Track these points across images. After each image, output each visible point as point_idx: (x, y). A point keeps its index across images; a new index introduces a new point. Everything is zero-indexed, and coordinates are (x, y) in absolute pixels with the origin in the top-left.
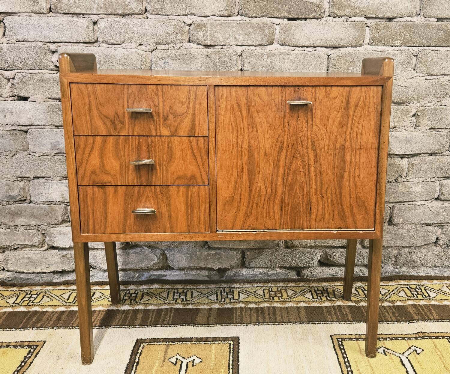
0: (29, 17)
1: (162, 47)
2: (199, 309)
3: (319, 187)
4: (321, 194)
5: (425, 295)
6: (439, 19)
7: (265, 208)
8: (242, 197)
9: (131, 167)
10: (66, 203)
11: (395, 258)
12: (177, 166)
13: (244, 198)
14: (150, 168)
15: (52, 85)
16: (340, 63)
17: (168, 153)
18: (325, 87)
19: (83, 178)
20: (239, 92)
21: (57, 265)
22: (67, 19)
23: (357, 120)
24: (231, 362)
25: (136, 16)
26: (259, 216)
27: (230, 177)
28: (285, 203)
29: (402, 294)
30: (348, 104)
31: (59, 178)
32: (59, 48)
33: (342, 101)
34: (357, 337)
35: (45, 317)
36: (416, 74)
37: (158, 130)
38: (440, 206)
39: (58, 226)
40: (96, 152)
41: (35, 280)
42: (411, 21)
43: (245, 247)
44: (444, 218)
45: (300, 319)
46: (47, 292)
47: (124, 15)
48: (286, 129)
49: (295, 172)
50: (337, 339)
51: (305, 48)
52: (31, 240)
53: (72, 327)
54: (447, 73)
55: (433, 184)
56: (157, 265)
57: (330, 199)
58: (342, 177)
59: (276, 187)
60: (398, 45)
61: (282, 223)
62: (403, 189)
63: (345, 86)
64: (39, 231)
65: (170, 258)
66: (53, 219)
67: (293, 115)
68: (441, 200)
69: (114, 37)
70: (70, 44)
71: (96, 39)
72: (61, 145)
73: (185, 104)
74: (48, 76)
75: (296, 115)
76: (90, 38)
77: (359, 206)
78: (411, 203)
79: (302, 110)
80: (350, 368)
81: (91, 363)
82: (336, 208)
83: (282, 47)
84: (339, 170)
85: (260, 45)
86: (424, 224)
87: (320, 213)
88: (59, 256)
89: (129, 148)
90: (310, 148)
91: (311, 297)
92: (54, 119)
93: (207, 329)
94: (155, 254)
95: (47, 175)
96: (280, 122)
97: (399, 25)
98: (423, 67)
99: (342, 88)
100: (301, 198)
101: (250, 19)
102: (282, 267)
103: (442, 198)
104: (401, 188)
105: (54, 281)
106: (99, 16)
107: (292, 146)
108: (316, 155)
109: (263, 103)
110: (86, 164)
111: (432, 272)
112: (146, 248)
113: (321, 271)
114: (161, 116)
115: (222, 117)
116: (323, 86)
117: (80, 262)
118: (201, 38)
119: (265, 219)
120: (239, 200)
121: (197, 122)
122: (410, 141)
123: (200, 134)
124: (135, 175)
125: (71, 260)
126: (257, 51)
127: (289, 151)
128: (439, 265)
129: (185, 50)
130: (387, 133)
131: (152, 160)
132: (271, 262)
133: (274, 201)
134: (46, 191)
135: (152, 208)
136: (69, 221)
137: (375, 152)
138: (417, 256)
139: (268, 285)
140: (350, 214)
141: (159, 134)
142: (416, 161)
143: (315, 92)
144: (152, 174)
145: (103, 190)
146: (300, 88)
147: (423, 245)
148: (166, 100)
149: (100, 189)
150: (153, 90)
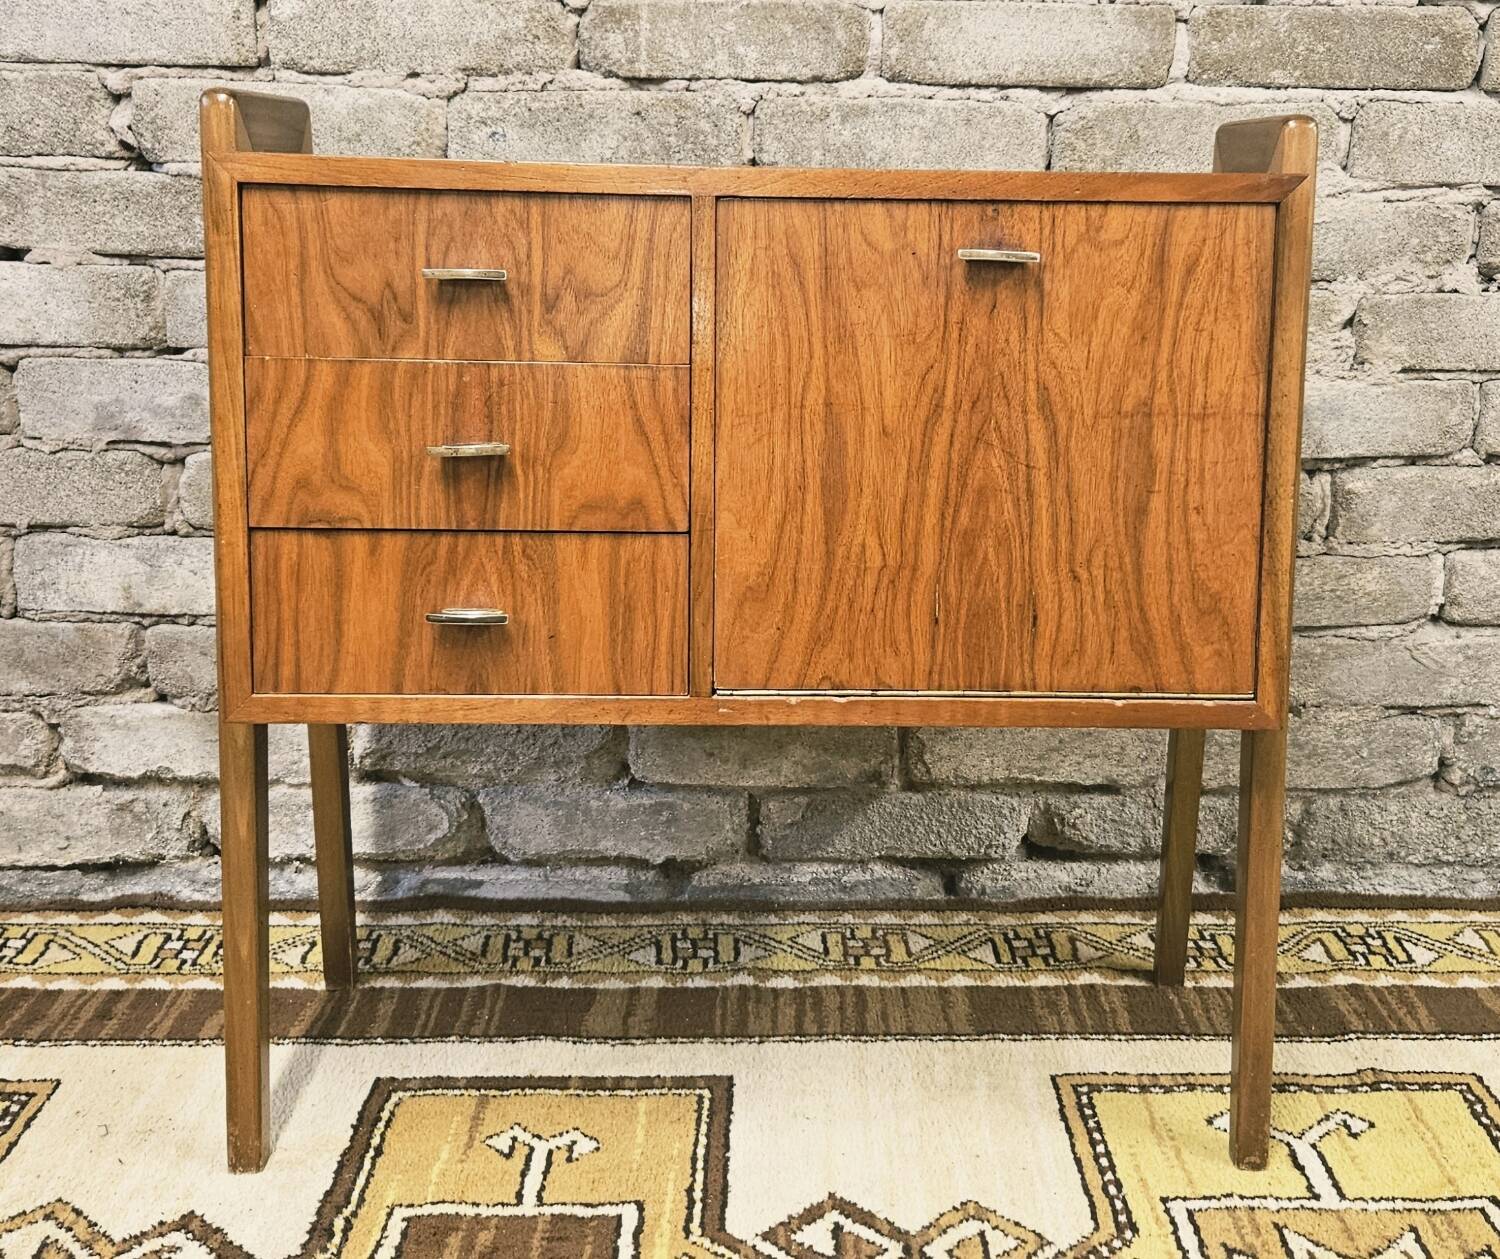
1: (487, 83)
2: (594, 992)
3: (1064, 545)
4: (1072, 571)
5: (1395, 958)
7: (880, 615)
8: (802, 575)
9: (431, 467)
10: (137, 619)
11: (1293, 831)
12: (584, 467)
13: (809, 579)
14: (493, 473)
15: (108, 208)
16: (1090, 141)
17: (554, 420)
18: (1084, 207)
19: (266, 503)
20: (796, 221)
21: (95, 841)
23: (1193, 319)
24: (701, 1151)
26: (859, 644)
27: (759, 505)
28: (947, 600)
29: (1316, 952)
30: (1161, 263)
31: (119, 528)
32: (135, 83)
33: (1142, 254)
34: (1146, 1081)
35: (57, 1009)
36: (1350, 183)
37: (525, 343)
38: (1449, 642)
39: (108, 698)
40: (315, 416)
41: (16, 892)
42: (1328, 4)
43: (761, 783)
44: (1462, 687)
45: (950, 1026)
46: (62, 932)
48: (953, 346)
49: (981, 491)
50: (1075, 1088)
51: (971, 91)
52: (11, 749)
53: (151, 1040)
54: (1458, 181)
55: (1421, 564)
56: (449, 846)
57: (1100, 588)
58: (1142, 511)
59: (917, 544)
60: (1286, 82)
61: (936, 668)
62: (1316, 582)
63: (1151, 204)
64: (39, 716)
65: (496, 821)
66: (91, 675)
67: (977, 296)
68: (1452, 623)
69: (324, 48)
70: (173, 71)
71: (262, 54)
72: (129, 415)
73: (616, 257)
74: (98, 178)
75: (986, 298)
76: (243, 50)
77: (1202, 613)
78: (1347, 631)
79: (1008, 282)
80: (1114, 1173)
81: (259, 1169)
82: (1123, 616)
83: (893, 87)
84: (1132, 488)
85: (816, 79)
86: (1392, 708)
87: (1067, 636)
88: (106, 809)
89: (424, 403)
90: (1034, 409)
91: (991, 959)
92: (111, 326)
93: (621, 1051)
94: (441, 806)
95: (76, 519)
96: (932, 320)
97: (1289, 18)
98: (1374, 158)
99: (1143, 211)
100: (1002, 583)
102: (890, 860)
103: (1456, 614)
104: (1308, 579)
105: (85, 897)
107: (974, 403)
108: (1053, 435)
109: (876, 257)
110: (281, 455)
111: (1425, 884)
112: (413, 784)
113: (1032, 875)
114: (537, 297)
115: (737, 301)
116: (1079, 202)
117: (238, 802)
118: (616, 55)
119: (879, 652)
120: (790, 587)
121: (655, 321)
122: (1335, 413)
123: (665, 358)
124: (440, 496)
125: (147, 821)
126: (806, 98)
127: (961, 418)
128: (1451, 859)
129: (563, 94)
130: (1296, 363)
131: (502, 441)
132: (853, 840)
133: (911, 589)
134: (73, 573)
135: (493, 607)
136: (147, 684)
137: (1253, 426)
138: (1371, 824)
139: (841, 920)
140: (1170, 639)
141: (528, 355)
142: (1359, 484)
143: (1050, 223)
144: (498, 493)
145: (333, 543)
146: (1001, 207)
147: (1392, 785)
148: (553, 243)
149: (324, 541)
150: (512, 211)
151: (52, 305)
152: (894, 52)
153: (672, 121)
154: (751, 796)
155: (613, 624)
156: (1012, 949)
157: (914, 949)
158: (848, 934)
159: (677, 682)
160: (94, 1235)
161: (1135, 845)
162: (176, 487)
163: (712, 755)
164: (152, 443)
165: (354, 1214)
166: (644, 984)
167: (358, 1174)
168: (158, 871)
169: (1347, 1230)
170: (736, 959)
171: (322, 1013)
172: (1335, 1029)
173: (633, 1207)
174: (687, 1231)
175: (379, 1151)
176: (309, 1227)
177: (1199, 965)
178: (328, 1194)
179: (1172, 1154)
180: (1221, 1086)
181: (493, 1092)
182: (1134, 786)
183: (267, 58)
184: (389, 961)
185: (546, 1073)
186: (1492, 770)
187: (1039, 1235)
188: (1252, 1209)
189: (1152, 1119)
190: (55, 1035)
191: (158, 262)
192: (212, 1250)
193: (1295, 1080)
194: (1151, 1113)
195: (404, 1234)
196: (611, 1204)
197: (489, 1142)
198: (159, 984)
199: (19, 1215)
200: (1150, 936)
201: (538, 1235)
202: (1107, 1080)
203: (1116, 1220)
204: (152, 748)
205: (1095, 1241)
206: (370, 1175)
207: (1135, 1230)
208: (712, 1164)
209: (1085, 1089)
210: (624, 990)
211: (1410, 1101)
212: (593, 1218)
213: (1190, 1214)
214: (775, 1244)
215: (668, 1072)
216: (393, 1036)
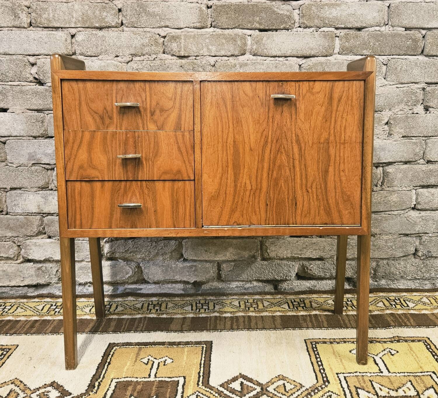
0: (10, 31)
1: (138, 58)
2: (173, 318)
3: (304, 182)
4: (307, 189)
5: (404, 305)
6: (407, 29)
7: (251, 203)
8: (228, 192)
10: (42, 215)
11: (374, 271)
12: (163, 161)
13: (230, 193)
14: (137, 163)
15: (31, 96)
17: (154, 147)
18: (308, 82)
19: (71, 173)
20: (224, 87)
21: (31, 278)
22: (46, 32)
23: (341, 115)
25: (113, 29)
26: (245, 212)
27: (215, 172)
28: (270, 199)
29: (381, 304)
30: (331, 98)
31: (36, 189)
32: (38, 60)
33: (325, 96)
34: (332, 340)
35: (19, 325)
36: (386, 83)
37: (145, 125)
38: (417, 215)
39: (34, 238)
40: (84, 147)
41: (9, 293)
42: (379, 31)
43: (221, 259)
44: (421, 228)
45: (275, 326)
46: (22, 304)
47: (101, 28)
48: (271, 124)
49: (279, 166)
50: (311, 343)
51: (277, 58)
52: (7, 252)
53: (45, 333)
54: (417, 81)
55: (409, 193)
56: (132, 278)
57: (315, 194)
58: (327, 171)
59: (261, 182)
60: (367, 54)
61: (267, 219)
62: (379, 198)
63: (328, 81)
64: (15, 243)
65: (145, 271)
66: (29, 231)
67: (277, 109)
68: (418, 210)
69: (91, 49)
70: (48, 57)
71: (74, 51)
72: (38, 156)
73: (171, 99)
74: (28, 88)
75: (280, 110)
76: (68, 50)
77: (345, 201)
78: (388, 213)
79: (287, 105)
80: (323, 366)
81: (74, 369)
82: (322, 203)
83: (255, 57)
84: (323, 165)
85: (232, 55)
86: (401, 234)
87: (306, 208)
88: (34, 269)
89: (116, 143)
90: (294, 142)
91: (287, 308)
92: (32, 130)
93: (181, 334)
94: (130, 267)
95: (24, 186)
96: (264, 116)
97: (368, 35)
98: (393, 75)
99: (325, 83)
100: (286, 193)
101: (223, 30)
102: (258, 281)
103: (419, 207)
104: (376, 198)
105: (29, 295)
106: (77, 29)
107: (277, 140)
108: (300, 149)
109: (247, 98)
111: (412, 285)
112: (122, 261)
114: (148, 111)
115: (207, 112)
116: (306, 81)
117: (66, 262)
118: (175, 50)
119: (250, 214)
120: (224, 196)
121: (183, 117)
122: (383, 149)
123: (186, 129)
124: (121, 170)
125: (46, 273)
126: (229, 61)
127: (273, 145)
128: (419, 278)
129: (160, 61)
130: (371, 127)
131: (139, 154)
132: (247, 275)
133: (259, 196)
134: (23, 202)
135: (138, 202)
136: (45, 233)
137: (359, 146)
138: (396, 268)
139: (244, 297)
140: (335, 209)
141: (146, 129)
142: (391, 170)
143: (298, 87)
144: (138, 169)
145: (91, 185)
146: (284, 82)
147: (402, 257)
148: (153, 95)
149: (88, 184)
150: (141, 86)
151: (15, 125)
152: (254, 47)
153: (191, 68)
154: (218, 263)
155: (173, 207)
156: (293, 305)
157: (265, 305)
158: (246, 301)
159: (192, 224)
160: (25, 388)
161: (328, 275)
162: (52, 176)
163: (206, 251)
164: (45, 164)
165: (101, 381)
166: (187, 316)
167: (103, 370)
168: (49, 287)
169: (390, 381)
170: (214, 308)
171: (95, 325)
172: (387, 326)
173: (183, 378)
174: (198, 384)
175: (109, 363)
176: (88, 385)
177: (347, 308)
178: (94, 375)
179: (339, 361)
180: (354, 342)
181: (143, 346)
182: (328, 258)
183: (75, 52)
184: (115, 311)
185: (158, 341)
186: (431, 252)
187: (301, 384)
188: (363, 376)
189: (334, 351)
190: (18, 332)
191: (45, 112)
192: (59, 392)
193: (375, 339)
194: (333, 349)
195: (116, 387)
196: (176, 377)
197: (141, 360)
198: (49, 318)
199: (4, 383)
200: (333, 300)
201: (154, 386)
202: (320, 340)
203: (323, 380)
204: (47, 251)
205: (317, 386)
206: (107, 370)
207: (329, 382)
208: (206, 366)
209: (314, 343)
210: (182, 318)
211: (409, 345)
212: (171, 381)
213: (345, 378)
214: (224, 388)
215: (193, 340)
216: (115, 331)
